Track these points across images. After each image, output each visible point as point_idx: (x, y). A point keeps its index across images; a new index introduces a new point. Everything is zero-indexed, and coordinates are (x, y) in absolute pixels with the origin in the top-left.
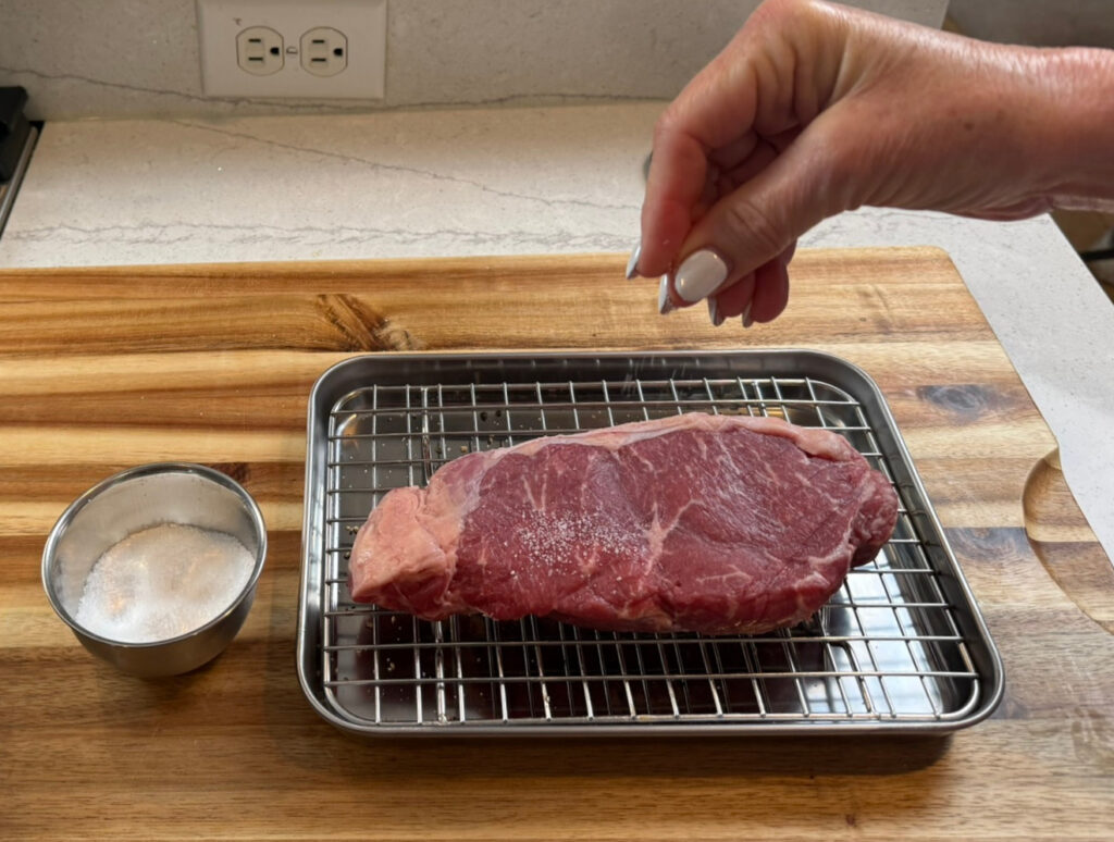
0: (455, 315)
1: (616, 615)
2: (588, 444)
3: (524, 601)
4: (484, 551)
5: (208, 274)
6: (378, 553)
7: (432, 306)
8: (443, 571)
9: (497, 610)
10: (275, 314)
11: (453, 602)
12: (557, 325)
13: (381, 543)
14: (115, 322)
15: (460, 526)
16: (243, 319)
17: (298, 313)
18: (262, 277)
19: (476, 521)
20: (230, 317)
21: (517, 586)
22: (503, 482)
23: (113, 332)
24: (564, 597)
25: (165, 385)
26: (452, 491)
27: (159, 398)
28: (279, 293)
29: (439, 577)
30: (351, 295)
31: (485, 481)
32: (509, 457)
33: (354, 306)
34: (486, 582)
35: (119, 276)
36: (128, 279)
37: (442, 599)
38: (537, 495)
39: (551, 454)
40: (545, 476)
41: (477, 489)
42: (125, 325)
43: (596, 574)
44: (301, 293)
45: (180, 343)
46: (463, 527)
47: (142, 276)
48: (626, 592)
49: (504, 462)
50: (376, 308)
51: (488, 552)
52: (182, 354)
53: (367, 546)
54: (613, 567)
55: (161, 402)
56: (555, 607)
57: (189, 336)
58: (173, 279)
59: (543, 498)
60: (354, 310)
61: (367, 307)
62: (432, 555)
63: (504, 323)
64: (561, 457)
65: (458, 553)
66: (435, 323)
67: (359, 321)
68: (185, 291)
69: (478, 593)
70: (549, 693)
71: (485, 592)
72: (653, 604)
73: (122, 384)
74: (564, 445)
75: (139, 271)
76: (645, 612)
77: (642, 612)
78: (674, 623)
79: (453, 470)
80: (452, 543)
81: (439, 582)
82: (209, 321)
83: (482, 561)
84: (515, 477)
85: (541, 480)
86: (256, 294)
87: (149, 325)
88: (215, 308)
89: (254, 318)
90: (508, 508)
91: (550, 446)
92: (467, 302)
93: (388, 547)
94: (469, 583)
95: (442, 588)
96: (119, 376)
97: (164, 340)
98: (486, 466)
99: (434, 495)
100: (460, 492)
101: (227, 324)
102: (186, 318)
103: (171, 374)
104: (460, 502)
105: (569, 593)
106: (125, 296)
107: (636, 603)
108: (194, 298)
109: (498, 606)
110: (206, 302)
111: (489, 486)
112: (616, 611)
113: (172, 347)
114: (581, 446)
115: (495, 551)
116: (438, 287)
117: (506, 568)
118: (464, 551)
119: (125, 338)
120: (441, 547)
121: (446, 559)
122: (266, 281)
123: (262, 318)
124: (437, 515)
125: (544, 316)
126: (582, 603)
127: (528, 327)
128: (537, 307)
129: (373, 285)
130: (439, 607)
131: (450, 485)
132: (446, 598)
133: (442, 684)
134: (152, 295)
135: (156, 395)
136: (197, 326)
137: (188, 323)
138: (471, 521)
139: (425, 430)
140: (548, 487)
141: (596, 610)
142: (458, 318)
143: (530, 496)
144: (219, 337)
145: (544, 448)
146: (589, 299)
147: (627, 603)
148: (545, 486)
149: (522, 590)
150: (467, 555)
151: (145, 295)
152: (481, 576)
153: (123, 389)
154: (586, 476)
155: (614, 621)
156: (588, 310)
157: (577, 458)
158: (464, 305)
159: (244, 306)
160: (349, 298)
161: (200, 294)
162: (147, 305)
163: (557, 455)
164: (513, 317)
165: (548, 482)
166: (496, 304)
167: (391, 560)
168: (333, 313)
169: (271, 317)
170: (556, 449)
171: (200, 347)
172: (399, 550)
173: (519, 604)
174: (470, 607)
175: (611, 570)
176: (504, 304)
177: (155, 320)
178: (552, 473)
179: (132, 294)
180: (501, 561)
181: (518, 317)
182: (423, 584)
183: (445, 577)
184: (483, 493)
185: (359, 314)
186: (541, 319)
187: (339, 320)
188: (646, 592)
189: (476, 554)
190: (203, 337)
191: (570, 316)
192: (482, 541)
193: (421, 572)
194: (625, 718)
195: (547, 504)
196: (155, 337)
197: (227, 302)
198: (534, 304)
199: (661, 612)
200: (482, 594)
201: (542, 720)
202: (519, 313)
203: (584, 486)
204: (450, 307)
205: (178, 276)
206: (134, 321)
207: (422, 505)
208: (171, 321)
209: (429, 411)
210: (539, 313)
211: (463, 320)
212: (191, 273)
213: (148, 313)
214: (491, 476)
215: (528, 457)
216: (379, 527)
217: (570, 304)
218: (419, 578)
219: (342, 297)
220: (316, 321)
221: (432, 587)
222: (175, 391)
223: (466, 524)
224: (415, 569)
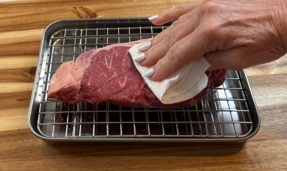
0: (120, 11)
1: (130, 101)
2: (128, 46)
3: (101, 97)
4: (90, 81)
5: (35, 3)
6: (56, 82)
7: (112, 9)
8: (76, 87)
9: (93, 100)
10: (59, 15)
11: (80, 98)
12: (155, 12)
13: (57, 79)
14: (5, 21)
15: (83, 74)
16: (48, 17)
17: (67, 14)
18: (54, 3)
19: (88, 72)
20: (44, 17)
21: (100, 92)
22: (98, 59)
23: (4, 24)
24: (114, 96)
25: (23, 41)
26: (82, 62)
27: (21, 46)
28: (60, 8)
29: (75, 89)
30: (84, 7)
31: (93, 59)
32: (101, 51)
33: (86, 10)
34: (90, 91)
35: (5, 5)
36: (9, 6)
37: (76, 97)
38: (109, 63)
39: (115, 49)
40: (112, 57)
41: (90, 61)
42: (8, 22)
43: (125, 88)
44: (67, 7)
45: (28, 26)
46: (84, 73)
47: (13, 4)
48: (134, 94)
49: (100, 53)
50: (93, 11)
51: (91, 81)
52: (28, 30)
53: (53, 80)
54: (130, 86)
55: (22, 47)
56: (111, 99)
57: (30, 24)
58: (24, 5)
59: (111, 64)
60: (86, 12)
61: (90, 10)
62: (73, 82)
63: (137, 13)
64: (118, 50)
65: (81, 82)
66: (113, 14)
67: (88, 15)
68: (28, 9)
69: (87, 95)
70: (109, 128)
71: (90, 94)
72: (143, 98)
73: (9, 42)
74: (120, 47)
75: (12, 3)
76: (140, 101)
77: (139, 100)
78: (150, 105)
79: (84, 55)
80: (80, 79)
81: (75, 91)
82: (37, 19)
83: (89, 84)
84: (103, 57)
85: (111, 58)
86: (52, 8)
87: (17, 21)
88: (39, 14)
89: (52, 16)
90: (99, 67)
91: (115, 47)
92: (124, 7)
93: (59, 80)
94: (84, 91)
95: (76, 93)
96: (7, 39)
97: (22, 26)
98: (94, 54)
99: (76, 64)
100: (84, 62)
101: (43, 19)
102: (29, 18)
103: (25, 37)
104: (84, 65)
105: (116, 94)
106: (8, 12)
107: (137, 98)
108: (31, 11)
109: (93, 99)
110: (35, 12)
111: (94, 60)
112: (130, 100)
113: (25, 28)
114: (125, 47)
115: (93, 81)
116: (114, 2)
117: (96, 86)
118: (83, 81)
119: (9, 26)
120: (76, 80)
121: (77, 84)
122: (55, 4)
123: (55, 16)
124: (76, 70)
125: (150, 10)
126: (119, 97)
127: (145, 14)
128: (147, 7)
129: (92, 3)
130: (75, 99)
131: (82, 60)
132: (77, 96)
133: (75, 124)
134: (17, 11)
135: (20, 45)
136: (33, 20)
137: (30, 20)
138: (86, 71)
139: (80, 43)
140: (112, 60)
141: (124, 99)
142: (121, 12)
143: (107, 63)
144: (41, 24)
145: (113, 48)
146: (165, 3)
147: (134, 97)
148: (111, 60)
149: (101, 94)
150: (84, 82)
151: (15, 11)
152: (89, 89)
153: (9, 43)
154: (125, 56)
155: (130, 103)
156: (165, 7)
157: (123, 51)
158: (123, 8)
159: (49, 12)
160: (84, 8)
161: (33, 10)
162: (16, 14)
163: (116, 49)
164: (140, 11)
165: (113, 59)
166: (134, 7)
167: (60, 84)
168: (79, 13)
169: (58, 16)
170: (117, 48)
171: (34, 27)
172: (63, 81)
173: (100, 98)
174: (85, 99)
175: (130, 87)
176: (136, 7)
177: (18, 19)
178: (115, 55)
179: (11, 11)
180: (95, 84)
181: (141, 11)
182: (69, 92)
183: (77, 89)
184: (91, 63)
185: (87, 13)
186: (149, 11)
187: (81, 15)
188: (140, 94)
189: (87, 82)
190: (35, 24)
191: (159, 9)
192: (90, 78)
193: (69, 88)
194: (133, 136)
195: (112, 66)
196: (19, 25)
197: (43, 12)
198: (146, 6)
199: (146, 101)
200: (88, 95)
201: (106, 136)
202: (142, 9)
203: (124, 60)
204: (118, 8)
205: (25, 4)
206: (11, 20)
207: (72, 67)
208: (24, 19)
209: (82, 37)
210: (148, 9)
211: (123, 13)
212: (30, 3)
213: (16, 17)
214: (95, 57)
215: (107, 51)
216: (58, 74)
217: (159, 5)
218: (68, 90)
219: (81, 7)
220: (73, 16)
221: (72, 93)
222: (27, 43)
223: (85, 73)
224: (67, 87)
